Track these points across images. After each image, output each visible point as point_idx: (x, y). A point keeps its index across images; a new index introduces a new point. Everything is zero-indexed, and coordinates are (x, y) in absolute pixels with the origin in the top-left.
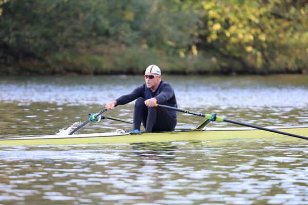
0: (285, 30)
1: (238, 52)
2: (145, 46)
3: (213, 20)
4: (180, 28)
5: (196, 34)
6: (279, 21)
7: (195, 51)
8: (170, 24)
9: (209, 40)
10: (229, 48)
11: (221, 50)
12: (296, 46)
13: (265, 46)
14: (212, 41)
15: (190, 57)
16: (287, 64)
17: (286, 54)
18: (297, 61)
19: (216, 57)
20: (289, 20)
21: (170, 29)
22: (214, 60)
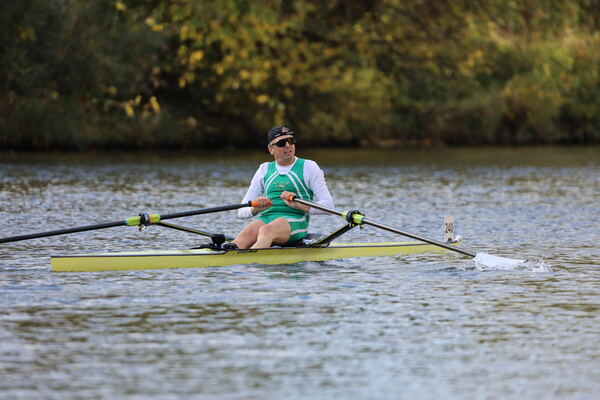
0: (328, 63)
1: (238, 105)
2: (55, 95)
3: (189, 43)
4: (126, 59)
5: (156, 70)
6: (316, 46)
7: (155, 105)
8: (106, 53)
9: (182, 83)
10: (219, 98)
11: (206, 102)
12: (348, 94)
13: (288, 93)
14: (188, 85)
15: (145, 114)
16: (331, 129)
17: (329, 111)
18: (351, 122)
19: (196, 116)
20: (334, 44)
21: (108, 61)
22: (192, 121)
